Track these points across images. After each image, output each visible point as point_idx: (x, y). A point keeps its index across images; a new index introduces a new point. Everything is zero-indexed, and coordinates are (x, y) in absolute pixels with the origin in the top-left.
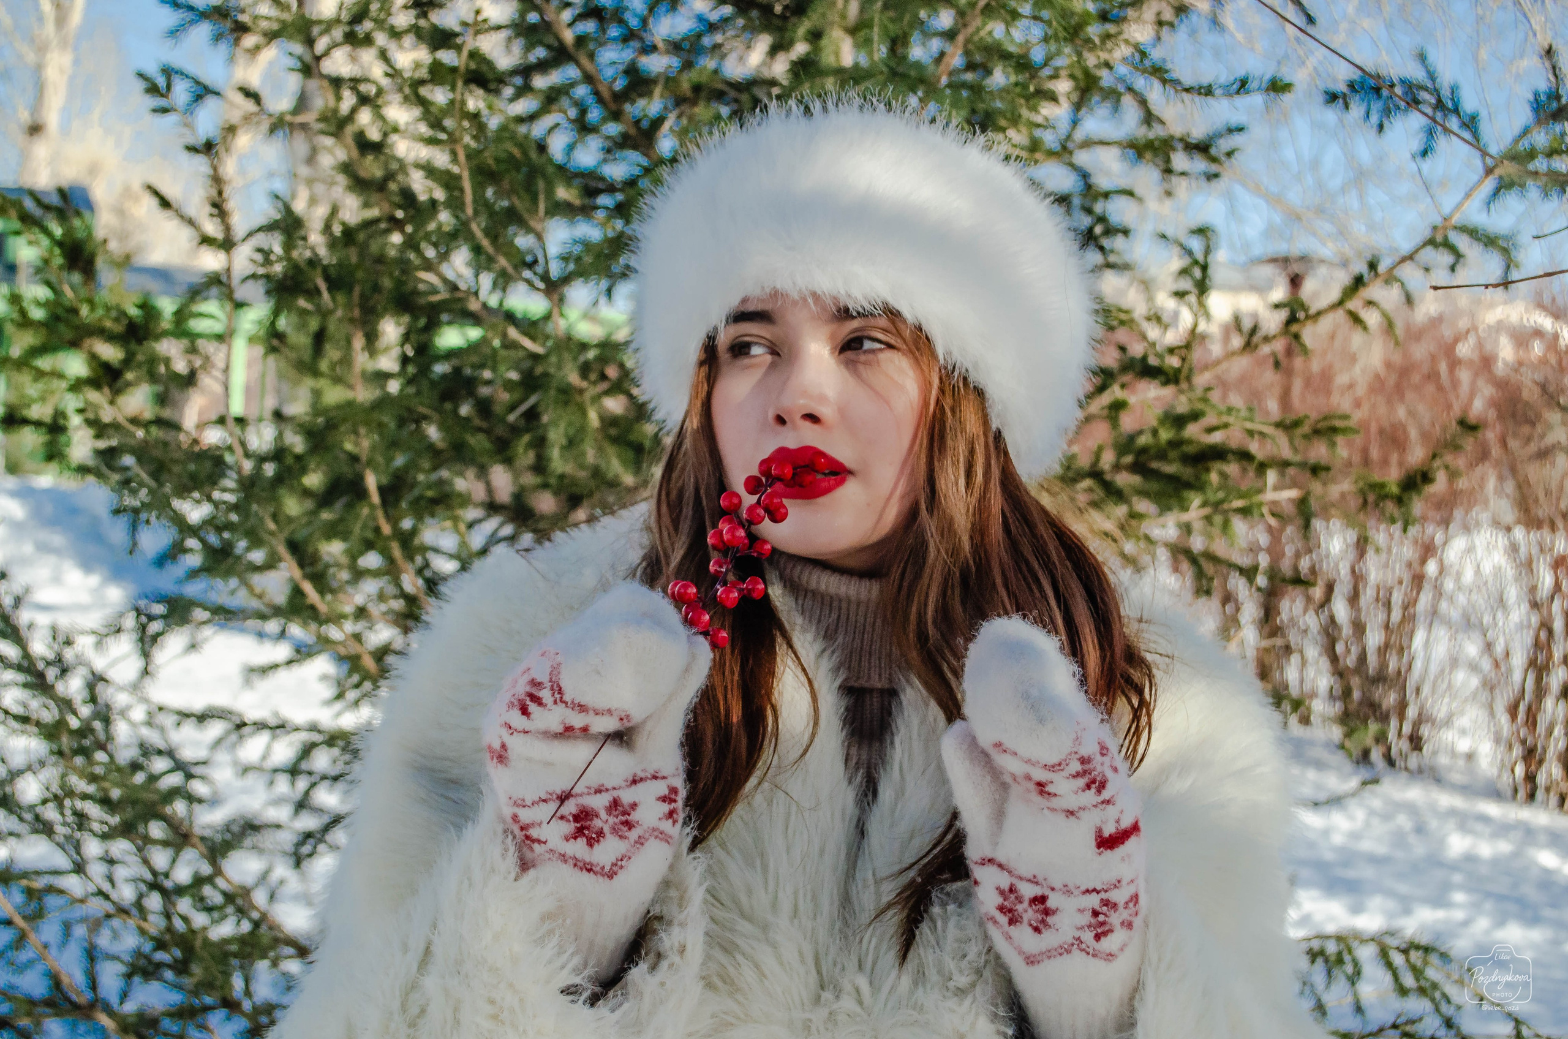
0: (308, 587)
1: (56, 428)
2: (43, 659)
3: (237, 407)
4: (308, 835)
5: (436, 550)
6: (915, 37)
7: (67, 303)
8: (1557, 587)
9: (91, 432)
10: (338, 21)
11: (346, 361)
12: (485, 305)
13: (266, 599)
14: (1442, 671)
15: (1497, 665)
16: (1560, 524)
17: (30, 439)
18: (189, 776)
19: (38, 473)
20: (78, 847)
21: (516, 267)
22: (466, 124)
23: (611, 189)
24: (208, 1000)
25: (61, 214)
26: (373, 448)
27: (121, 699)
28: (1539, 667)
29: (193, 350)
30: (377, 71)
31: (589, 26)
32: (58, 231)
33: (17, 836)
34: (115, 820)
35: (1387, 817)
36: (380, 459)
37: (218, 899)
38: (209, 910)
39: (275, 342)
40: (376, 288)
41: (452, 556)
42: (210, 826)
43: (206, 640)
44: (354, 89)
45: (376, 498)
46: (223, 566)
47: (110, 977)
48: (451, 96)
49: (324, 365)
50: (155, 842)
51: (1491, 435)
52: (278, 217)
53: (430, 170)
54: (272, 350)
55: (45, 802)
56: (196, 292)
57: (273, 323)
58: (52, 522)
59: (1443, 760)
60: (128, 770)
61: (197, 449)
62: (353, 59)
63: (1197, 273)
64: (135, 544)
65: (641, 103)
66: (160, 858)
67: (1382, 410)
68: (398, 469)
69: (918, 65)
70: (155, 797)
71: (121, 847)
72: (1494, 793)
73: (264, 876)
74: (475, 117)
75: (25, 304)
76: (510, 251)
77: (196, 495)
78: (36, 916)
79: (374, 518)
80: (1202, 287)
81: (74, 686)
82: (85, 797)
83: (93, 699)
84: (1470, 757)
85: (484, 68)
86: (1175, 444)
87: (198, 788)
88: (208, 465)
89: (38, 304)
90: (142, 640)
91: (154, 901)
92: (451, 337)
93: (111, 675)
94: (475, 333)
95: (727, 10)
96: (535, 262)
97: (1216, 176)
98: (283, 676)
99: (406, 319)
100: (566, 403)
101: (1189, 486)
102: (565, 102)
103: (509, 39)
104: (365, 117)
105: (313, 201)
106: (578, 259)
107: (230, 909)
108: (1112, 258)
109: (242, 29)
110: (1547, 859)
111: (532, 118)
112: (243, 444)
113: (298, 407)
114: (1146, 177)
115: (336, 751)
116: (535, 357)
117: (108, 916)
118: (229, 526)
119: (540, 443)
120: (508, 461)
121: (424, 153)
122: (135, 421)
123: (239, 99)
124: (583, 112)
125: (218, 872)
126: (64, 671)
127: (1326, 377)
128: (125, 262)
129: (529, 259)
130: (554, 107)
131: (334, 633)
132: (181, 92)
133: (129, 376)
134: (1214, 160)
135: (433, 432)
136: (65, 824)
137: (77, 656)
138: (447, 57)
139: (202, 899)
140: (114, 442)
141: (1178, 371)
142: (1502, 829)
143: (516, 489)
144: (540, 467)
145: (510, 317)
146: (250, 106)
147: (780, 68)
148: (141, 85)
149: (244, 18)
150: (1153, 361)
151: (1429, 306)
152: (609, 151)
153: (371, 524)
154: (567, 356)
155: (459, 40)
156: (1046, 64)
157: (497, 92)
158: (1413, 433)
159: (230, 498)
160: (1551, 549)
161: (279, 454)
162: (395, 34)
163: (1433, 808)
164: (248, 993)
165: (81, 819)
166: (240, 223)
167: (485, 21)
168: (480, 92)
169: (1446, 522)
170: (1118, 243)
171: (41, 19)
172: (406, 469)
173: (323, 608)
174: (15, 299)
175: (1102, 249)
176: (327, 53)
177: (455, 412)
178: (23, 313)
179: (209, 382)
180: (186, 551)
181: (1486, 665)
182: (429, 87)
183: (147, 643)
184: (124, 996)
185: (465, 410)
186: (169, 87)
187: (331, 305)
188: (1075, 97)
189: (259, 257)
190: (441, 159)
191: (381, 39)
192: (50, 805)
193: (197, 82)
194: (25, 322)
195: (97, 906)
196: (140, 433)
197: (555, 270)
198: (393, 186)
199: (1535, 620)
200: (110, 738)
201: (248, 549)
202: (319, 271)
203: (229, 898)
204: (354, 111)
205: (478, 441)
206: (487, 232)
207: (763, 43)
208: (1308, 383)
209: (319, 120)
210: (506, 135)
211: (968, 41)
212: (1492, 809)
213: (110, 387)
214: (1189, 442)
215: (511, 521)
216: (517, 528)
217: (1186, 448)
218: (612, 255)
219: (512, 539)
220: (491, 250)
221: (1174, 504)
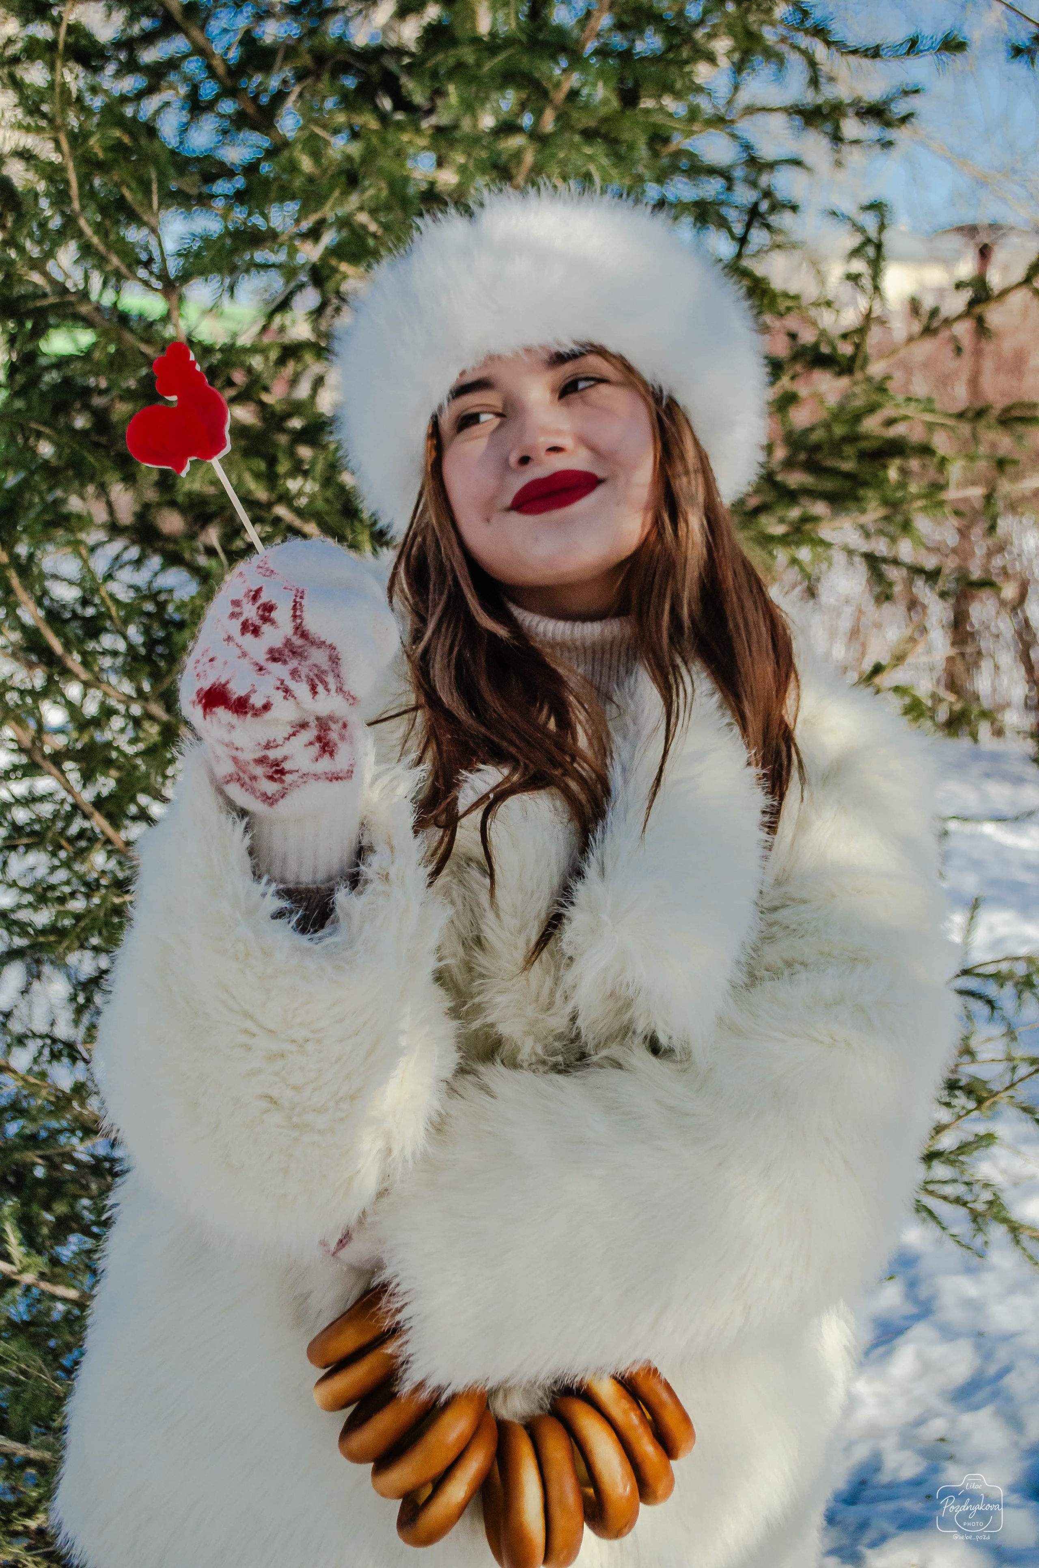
5: (55, 577)
12: (98, 309)
21: (129, 266)
22: (68, 108)
23: (229, 173)
41: (73, 584)
48: (49, 74)
53: (29, 159)
63: (871, 251)
65: (258, 78)
68: (9, 491)
69: (560, 31)
74: (78, 99)
76: (122, 248)
80: (876, 268)
85: (85, 42)
86: (850, 440)
92: (60, 343)
94: (86, 338)
96: (151, 260)
97: (891, 143)
99: (10, 325)
101: (865, 484)
102: (175, 78)
103: (110, 9)
106: (198, 255)
108: (779, 239)
111: (138, 97)
114: (814, 144)
120: (130, 479)
121: (22, 140)
124: (195, 89)
127: (1019, 358)
129: (144, 256)
130: (163, 84)
134: (888, 125)
135: (46, 449)
138: (42, 31)
141: (853, 359)
143: (137, 508)
144: (166, 487)
145: (123, 318)
147: (410, 34)
150: (825, 349)
152: (225, 132)
155: (55, 14)
156: (702, 23)
157: (98, 68)
168: (81, 69)
170: (784, 220)
172: (19, 488)
175: (768, 227)
177: (69, 425)
182: (23, 65)
185: (81, 422)
188: (737, 56)
190: (43, 148)
197: (173, 268)
205: (98, 459)
206: (96, 227)
207: (388, 7)
208: (999, 366)
210: (111, 117)
214: (866, 437)
215: (134, 542)
216: (143, 551)
217: (864, 445)
218: (234, 251)
219: (138, 563)
220: (102, 248)
221: (851, 505)
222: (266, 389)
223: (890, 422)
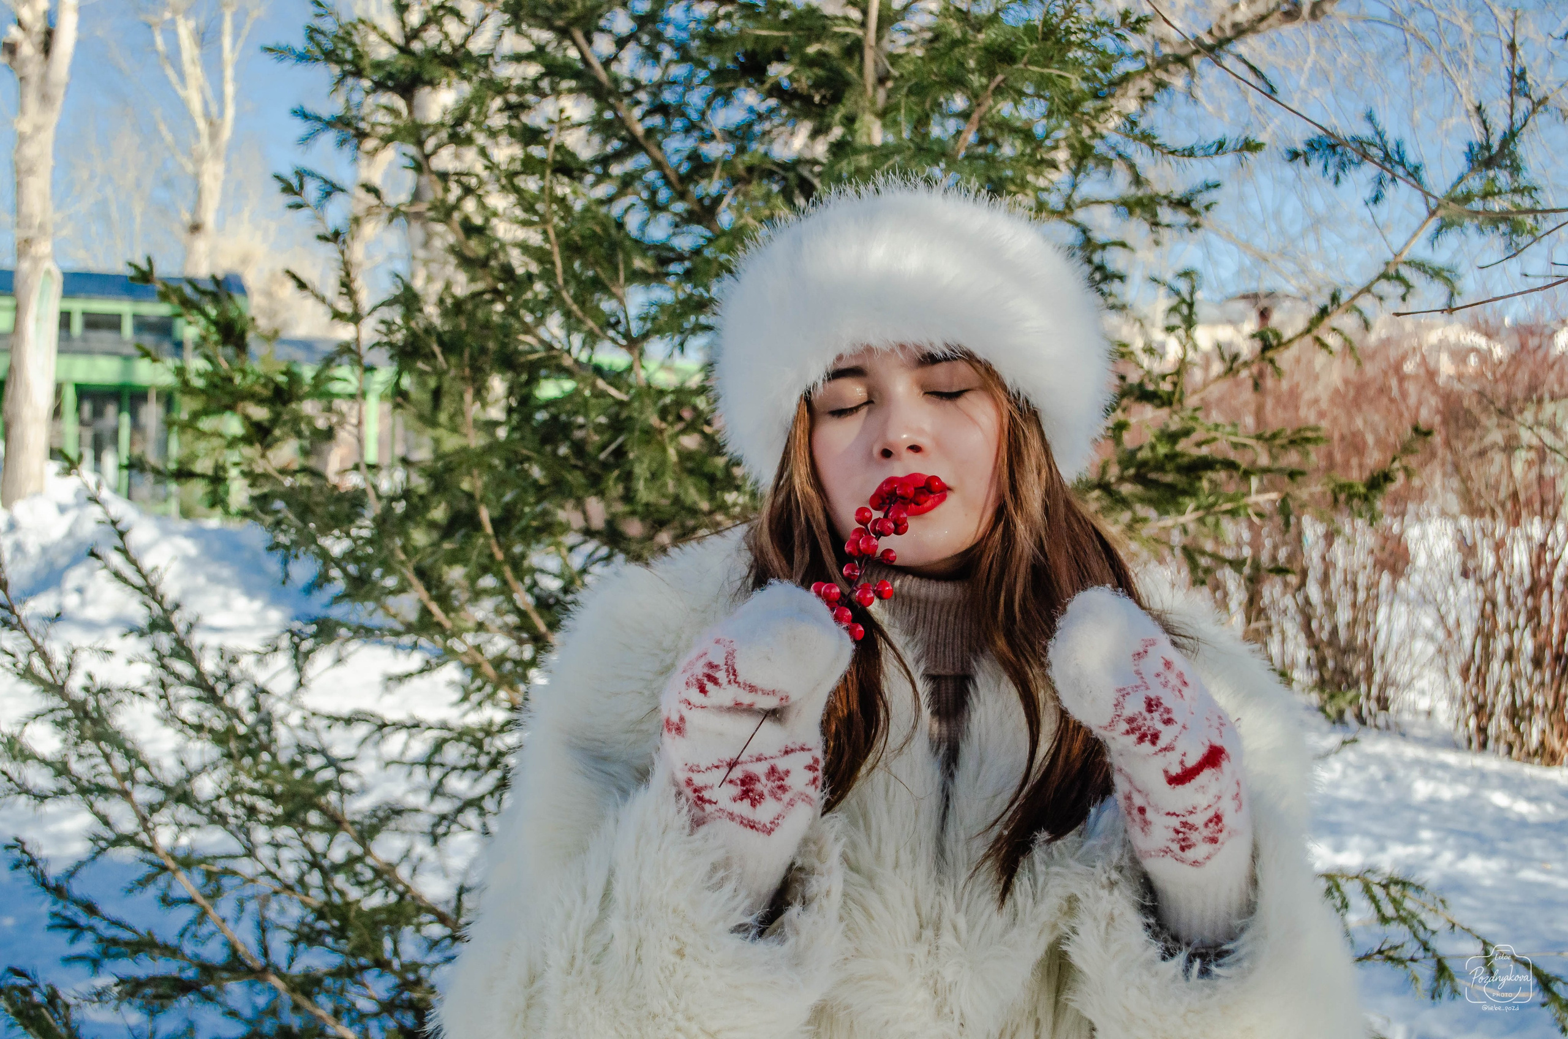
0: (434, 607)
1: (217, 479)
2: (214, 675)
3: (371, 456)
4: (443, 817)
5: (542, 571)
6: (935, 118)
7: (223, 373)
8: (1499, 565)
9: (245, 482)
10: (442, 125)
11: (459, 412)
12: (576, 361)
13: (400, 618)
14: (1404, 641)
15: (1449, 634)
16: (1498, 510)
17: (198, 489)
18: (340, 771)
19: (207, 517)
20: (247, 833)
21: (601, 328)
22: (555, 207)
23: (680, 258)
24: (363, 961)
25: (215, 298)
26: (486, 486)
27: (279, 708)
28: (1486, 635)
29: (329, 409)
30: (479, 167)
31: (657, 120)
32: (213, 312)
33: (197, 826)
34: (279, 810)
35: (1360, 768)
36: (491, 496)
37: (368, 875)
38: (360, 884)
39: (399, 400)
40: (483, 350)
41: (556, 576)
42: (359, 812)
43: (350, 654)
44: (458, 182)
45: (489, 529)
46: (362, 592)
47: (279, 944)
48: (541, 183)
49: (443, 417)
50: (314, 828)
51: (1437, 439)
52: (398, 293)
53: (525, 248)
54: (397, 406)
55: (218, 797)
56: (329, 361)
57: (397, 384)
58: (220, 558)
59: (1407, 717)
60: (287, 768)
61: (336, 493)
62: (457, 156)
63: (1185, 310)
64: (287, 576)
65: (704, 183)
66: (318, 841)
67: (1343, 419)
68: (507, 504)
69: (939, 141)
70: (311, 791)
71: (284, 833)
72: (1452, 744)
73: (406, 855)
74: (562, 201)
75: (188, 376)
76: (595, 313)
77: (336, 532)
78: (215, 895)
79: (489, 546)
80: (1190, 322)
81: (240, 698)
82: (253, 792)
83: (257, 708)
85: (568, 159)
86: (1171, 457)
87: (349, 781)
88: (346, 506)
89: (200, 375)
90: (296, 657)
91: (314, 878)
92: (549, 389)
93: (271, 687)
94: (568, 385)
95: (772, 102)
96: (618, 322)
97: (1197, 226)
98: (416, 682)
99: (509, 375)
100: (648, 442)
101: (1185, 493)
102: (638, 185)
103: (590, 134)
104: (470, 205)
105: (430, 279)
106: (654, 319)
107: (379, 883)
108: (1111, 301)
109: (361, 135)
110: (1500, 799)
111: (610, 200)
112: (375, 487)
113: (423, 454)
114: (1136, 229)
115: (463, 746)
116: (621, 404)
117: (276, 893)
118: (368, 558)
119: (627, 477)
120: (601, 494)
121: (521, 234)
122: (283, 471)
123: (362, 194)
124: (654, 193)
125: (368, 852)
126: (231, 685)
127: (1294, 394)
128: (274, 337)
129: (613, 320)
130: (630, 190)
131: (457, 645)
132: (312, 191)
133: (277, 432)
134: (1194, 213)
135: (536, 472)
136: (236, 817)
137: (242, 671)
138: (537, 151)
139: (356, 875)
140: (266, 489)
141: (1171, 394)
142: (1460, 775)
143: (606, 516)
144: (628, 497)
145: (598, 370)
146: (371, 199)
147: (820, 149)
148: (277, 186)
149: (363, 125)
150: (1151, 387)
151: (1380, 330)
152: (677, 226)
153: (487, 552)
154: (647, 401)
155: (546, 137)
156: (1047, 137)
157: (580, 180)
158: (1370, 439)
159: (366, 533)
160: (1493, 534)
161: (406, 494)
162: (493, 134)
163: (1399, 757)
164: (396, 953)
165: (252, 811)
166: (366, 299)
167: (568, 118)
168: (566, 180)
169: (1403, 514)
170: (1115, 286)
171: (197, 135)
172: (514, 503)
173: (448, 624)
174: (180, 372)
175: (1103, 292)
176: (434, 152)
177: (554, 453)
178: (186, 383)
179: (345, 435)
180: (328, 580)
181: (1440, 634)
182: (522, 177)
183: (300, 658)
184: (292, 959)
185: (563, 450)
186: (301, 186)
187: (445, 366)
188: (1073, 165)
189: (383, 328)
190: (535, 238)
191: (481, 139)
192: (224, 800)
193: (326, 182)
194: (186, 388)
195: (266, 885)
196: (288, 481)
197: (635, 329)
198: (493, 263)
199: (1481, 595)
200: (272, 741)
201: (383, 577)
202: (434, 338)
203: (378, 873)
204: (460, 199)
205: (575, 478)
206: (575, 298)
207: (805, 129)
208: (1278, 400)
209: (430, 209)
210: (589, 214)
211: (981, 119)
212: (1450, 758)
213: (261, 444)
214: (1182, 455)
215: (605, 544)
216: (612, 549)
217: (1179, 460)
218: (684, 315)
219: (608, 559)
220: (580, 314)
221: (1172, 509)
222: (708, 423)
223: (1199, 445)
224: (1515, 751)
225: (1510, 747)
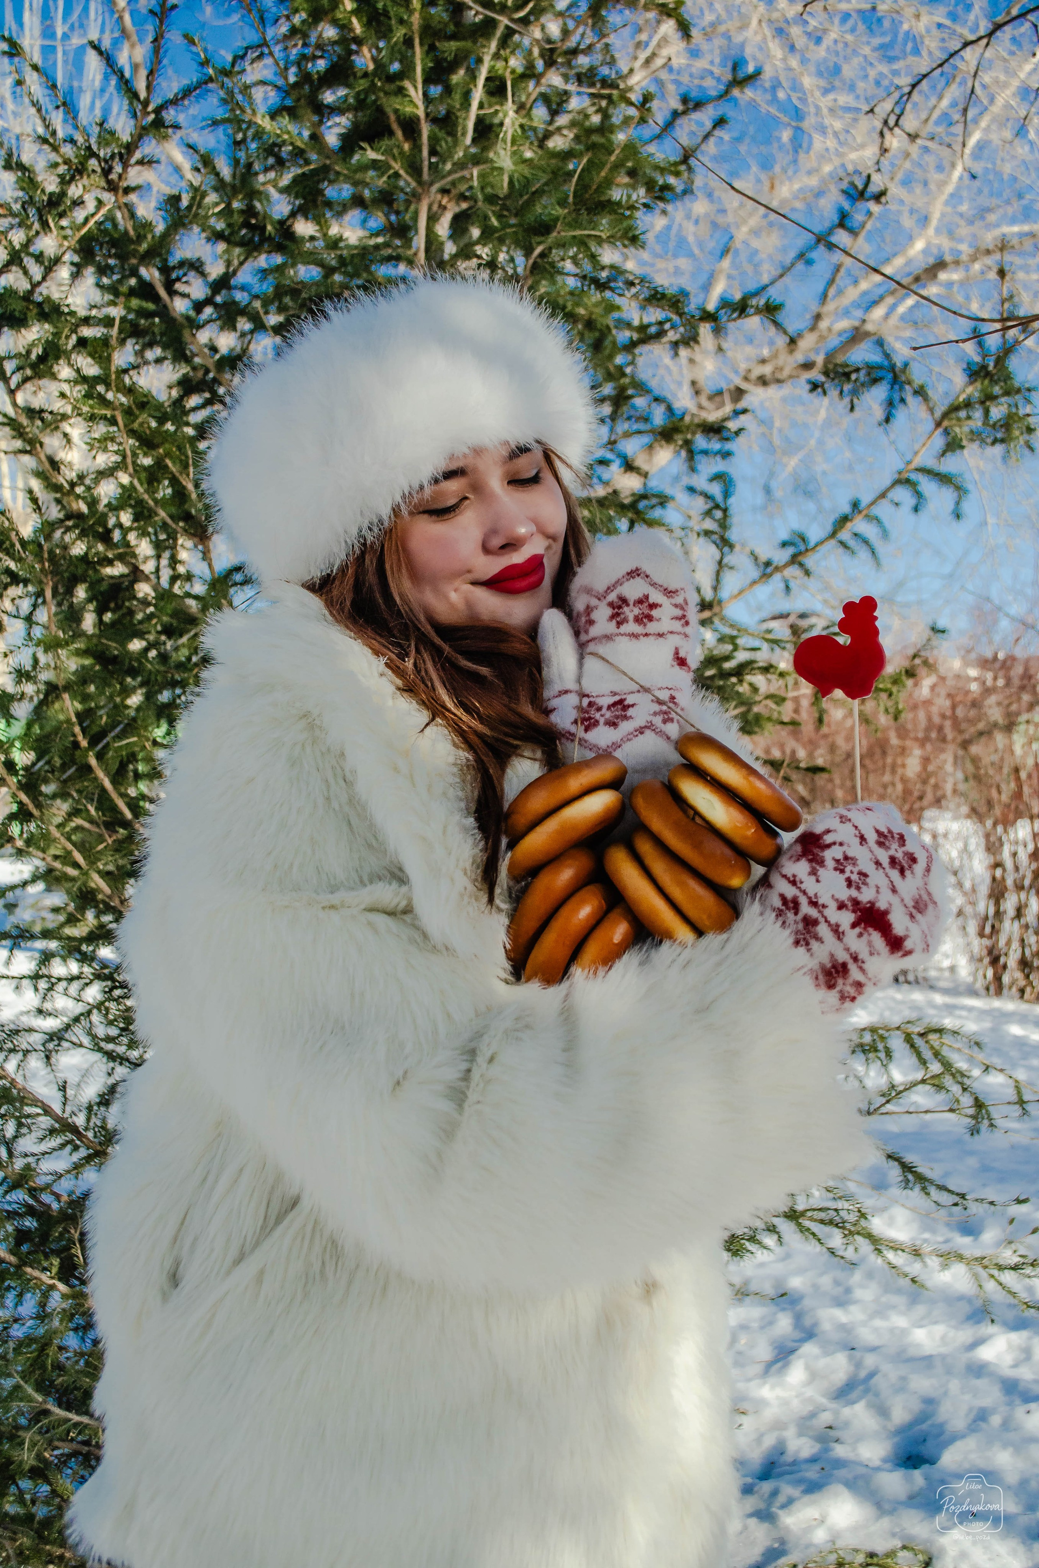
15: (966, 898)
28: (997, 893)
59: (933, 973)
72: (972, 992)
84: (952, 969)
199: (990, 862)
224: (1027, 996)
225: (1022, 991)
